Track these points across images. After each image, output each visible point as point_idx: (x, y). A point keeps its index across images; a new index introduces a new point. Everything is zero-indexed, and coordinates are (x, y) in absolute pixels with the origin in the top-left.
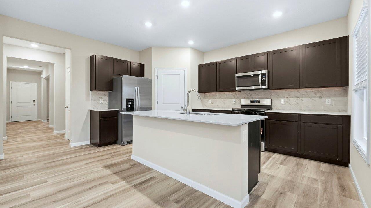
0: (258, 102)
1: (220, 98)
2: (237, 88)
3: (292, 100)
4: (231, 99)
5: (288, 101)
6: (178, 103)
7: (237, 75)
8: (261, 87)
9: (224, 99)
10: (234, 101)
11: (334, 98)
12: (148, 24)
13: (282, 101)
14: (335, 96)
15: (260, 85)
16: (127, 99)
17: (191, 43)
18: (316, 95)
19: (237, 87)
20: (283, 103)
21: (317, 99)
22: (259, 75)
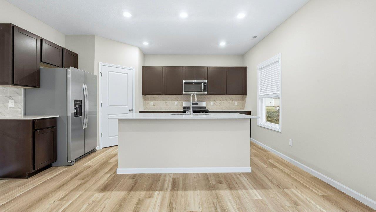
0: (197, 104)
1: (163, 100)
2: (184, 93)
3: (218, 103)
4: (173, 102)
5: (215, 103)
6: (126, 106)
7: (184, 81)
8: (203, 93)
9: (167, 102)
10: (176, 103)
11: (238, 102)
12: (127, 15)
13: (212, 103)
14: (238, 100)
15: (203, 91)
16: (75, 101)
17: (146, 44)
18: (230, 99)
19: (184, 91)
20: (213, 105)
21: (231, 102)
22: (201, 83)
